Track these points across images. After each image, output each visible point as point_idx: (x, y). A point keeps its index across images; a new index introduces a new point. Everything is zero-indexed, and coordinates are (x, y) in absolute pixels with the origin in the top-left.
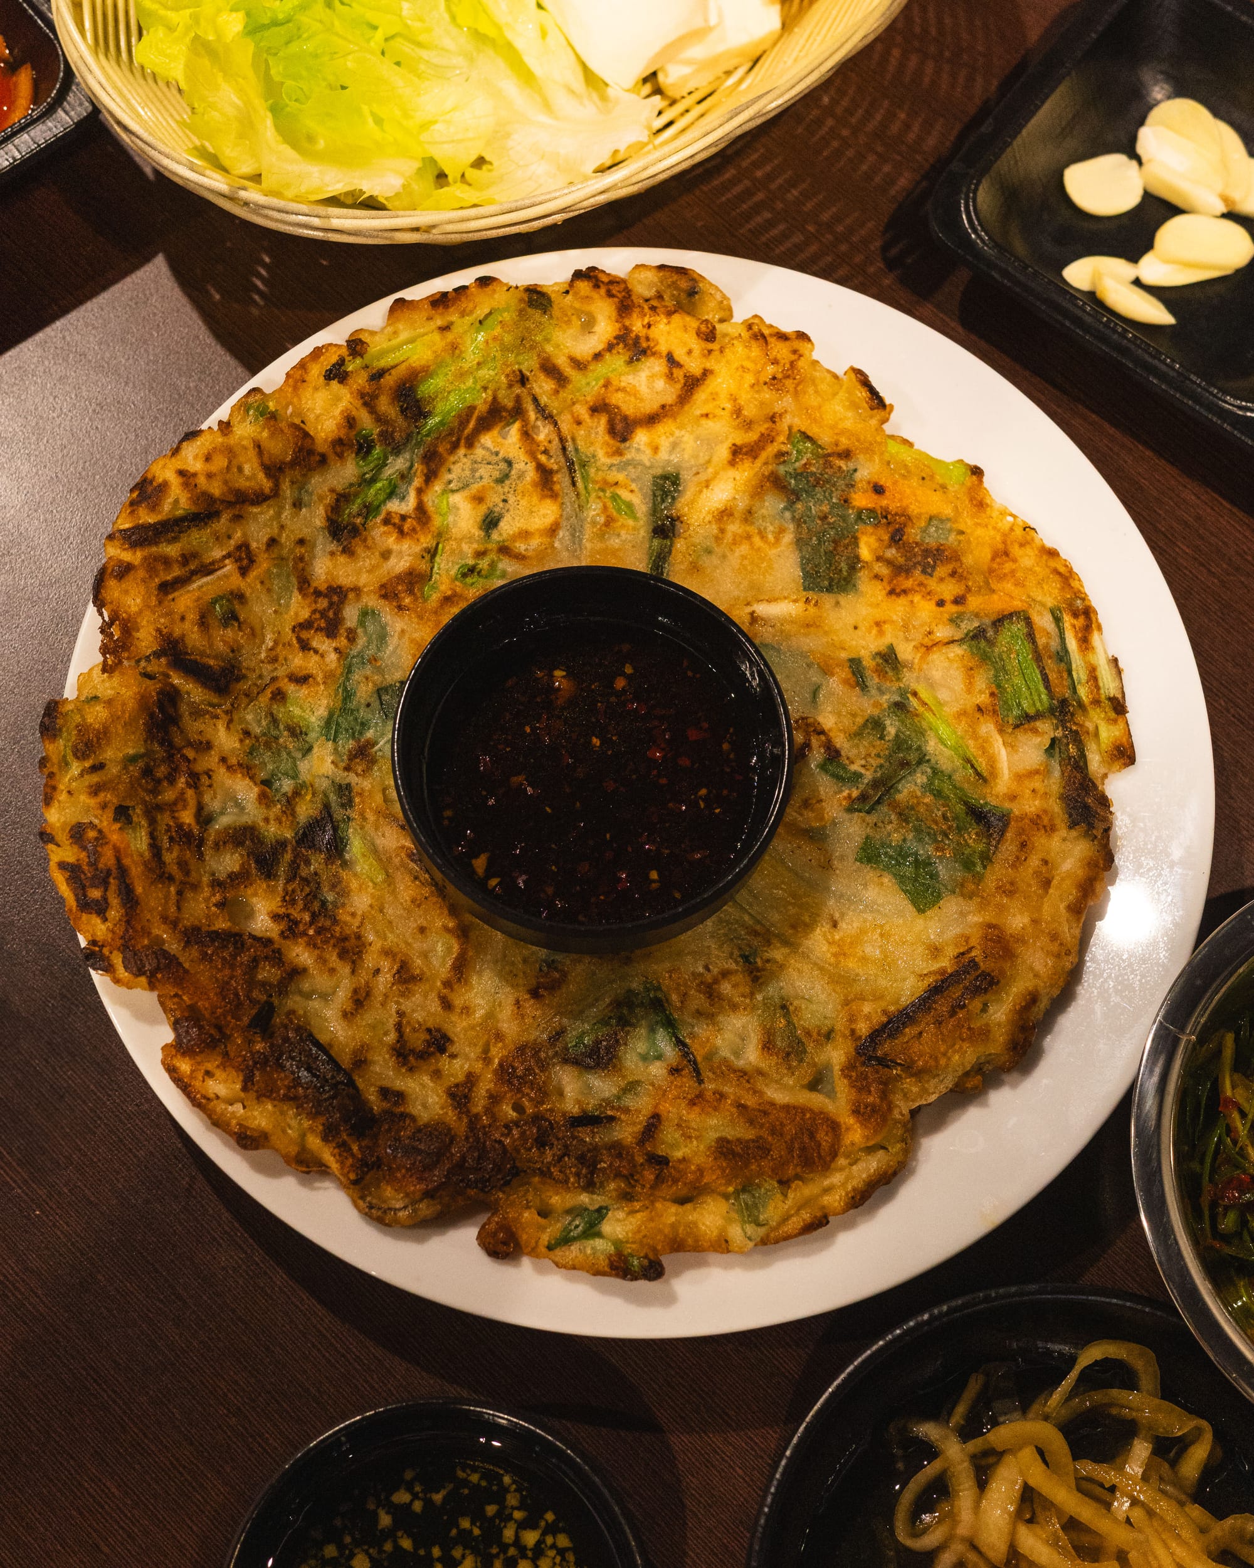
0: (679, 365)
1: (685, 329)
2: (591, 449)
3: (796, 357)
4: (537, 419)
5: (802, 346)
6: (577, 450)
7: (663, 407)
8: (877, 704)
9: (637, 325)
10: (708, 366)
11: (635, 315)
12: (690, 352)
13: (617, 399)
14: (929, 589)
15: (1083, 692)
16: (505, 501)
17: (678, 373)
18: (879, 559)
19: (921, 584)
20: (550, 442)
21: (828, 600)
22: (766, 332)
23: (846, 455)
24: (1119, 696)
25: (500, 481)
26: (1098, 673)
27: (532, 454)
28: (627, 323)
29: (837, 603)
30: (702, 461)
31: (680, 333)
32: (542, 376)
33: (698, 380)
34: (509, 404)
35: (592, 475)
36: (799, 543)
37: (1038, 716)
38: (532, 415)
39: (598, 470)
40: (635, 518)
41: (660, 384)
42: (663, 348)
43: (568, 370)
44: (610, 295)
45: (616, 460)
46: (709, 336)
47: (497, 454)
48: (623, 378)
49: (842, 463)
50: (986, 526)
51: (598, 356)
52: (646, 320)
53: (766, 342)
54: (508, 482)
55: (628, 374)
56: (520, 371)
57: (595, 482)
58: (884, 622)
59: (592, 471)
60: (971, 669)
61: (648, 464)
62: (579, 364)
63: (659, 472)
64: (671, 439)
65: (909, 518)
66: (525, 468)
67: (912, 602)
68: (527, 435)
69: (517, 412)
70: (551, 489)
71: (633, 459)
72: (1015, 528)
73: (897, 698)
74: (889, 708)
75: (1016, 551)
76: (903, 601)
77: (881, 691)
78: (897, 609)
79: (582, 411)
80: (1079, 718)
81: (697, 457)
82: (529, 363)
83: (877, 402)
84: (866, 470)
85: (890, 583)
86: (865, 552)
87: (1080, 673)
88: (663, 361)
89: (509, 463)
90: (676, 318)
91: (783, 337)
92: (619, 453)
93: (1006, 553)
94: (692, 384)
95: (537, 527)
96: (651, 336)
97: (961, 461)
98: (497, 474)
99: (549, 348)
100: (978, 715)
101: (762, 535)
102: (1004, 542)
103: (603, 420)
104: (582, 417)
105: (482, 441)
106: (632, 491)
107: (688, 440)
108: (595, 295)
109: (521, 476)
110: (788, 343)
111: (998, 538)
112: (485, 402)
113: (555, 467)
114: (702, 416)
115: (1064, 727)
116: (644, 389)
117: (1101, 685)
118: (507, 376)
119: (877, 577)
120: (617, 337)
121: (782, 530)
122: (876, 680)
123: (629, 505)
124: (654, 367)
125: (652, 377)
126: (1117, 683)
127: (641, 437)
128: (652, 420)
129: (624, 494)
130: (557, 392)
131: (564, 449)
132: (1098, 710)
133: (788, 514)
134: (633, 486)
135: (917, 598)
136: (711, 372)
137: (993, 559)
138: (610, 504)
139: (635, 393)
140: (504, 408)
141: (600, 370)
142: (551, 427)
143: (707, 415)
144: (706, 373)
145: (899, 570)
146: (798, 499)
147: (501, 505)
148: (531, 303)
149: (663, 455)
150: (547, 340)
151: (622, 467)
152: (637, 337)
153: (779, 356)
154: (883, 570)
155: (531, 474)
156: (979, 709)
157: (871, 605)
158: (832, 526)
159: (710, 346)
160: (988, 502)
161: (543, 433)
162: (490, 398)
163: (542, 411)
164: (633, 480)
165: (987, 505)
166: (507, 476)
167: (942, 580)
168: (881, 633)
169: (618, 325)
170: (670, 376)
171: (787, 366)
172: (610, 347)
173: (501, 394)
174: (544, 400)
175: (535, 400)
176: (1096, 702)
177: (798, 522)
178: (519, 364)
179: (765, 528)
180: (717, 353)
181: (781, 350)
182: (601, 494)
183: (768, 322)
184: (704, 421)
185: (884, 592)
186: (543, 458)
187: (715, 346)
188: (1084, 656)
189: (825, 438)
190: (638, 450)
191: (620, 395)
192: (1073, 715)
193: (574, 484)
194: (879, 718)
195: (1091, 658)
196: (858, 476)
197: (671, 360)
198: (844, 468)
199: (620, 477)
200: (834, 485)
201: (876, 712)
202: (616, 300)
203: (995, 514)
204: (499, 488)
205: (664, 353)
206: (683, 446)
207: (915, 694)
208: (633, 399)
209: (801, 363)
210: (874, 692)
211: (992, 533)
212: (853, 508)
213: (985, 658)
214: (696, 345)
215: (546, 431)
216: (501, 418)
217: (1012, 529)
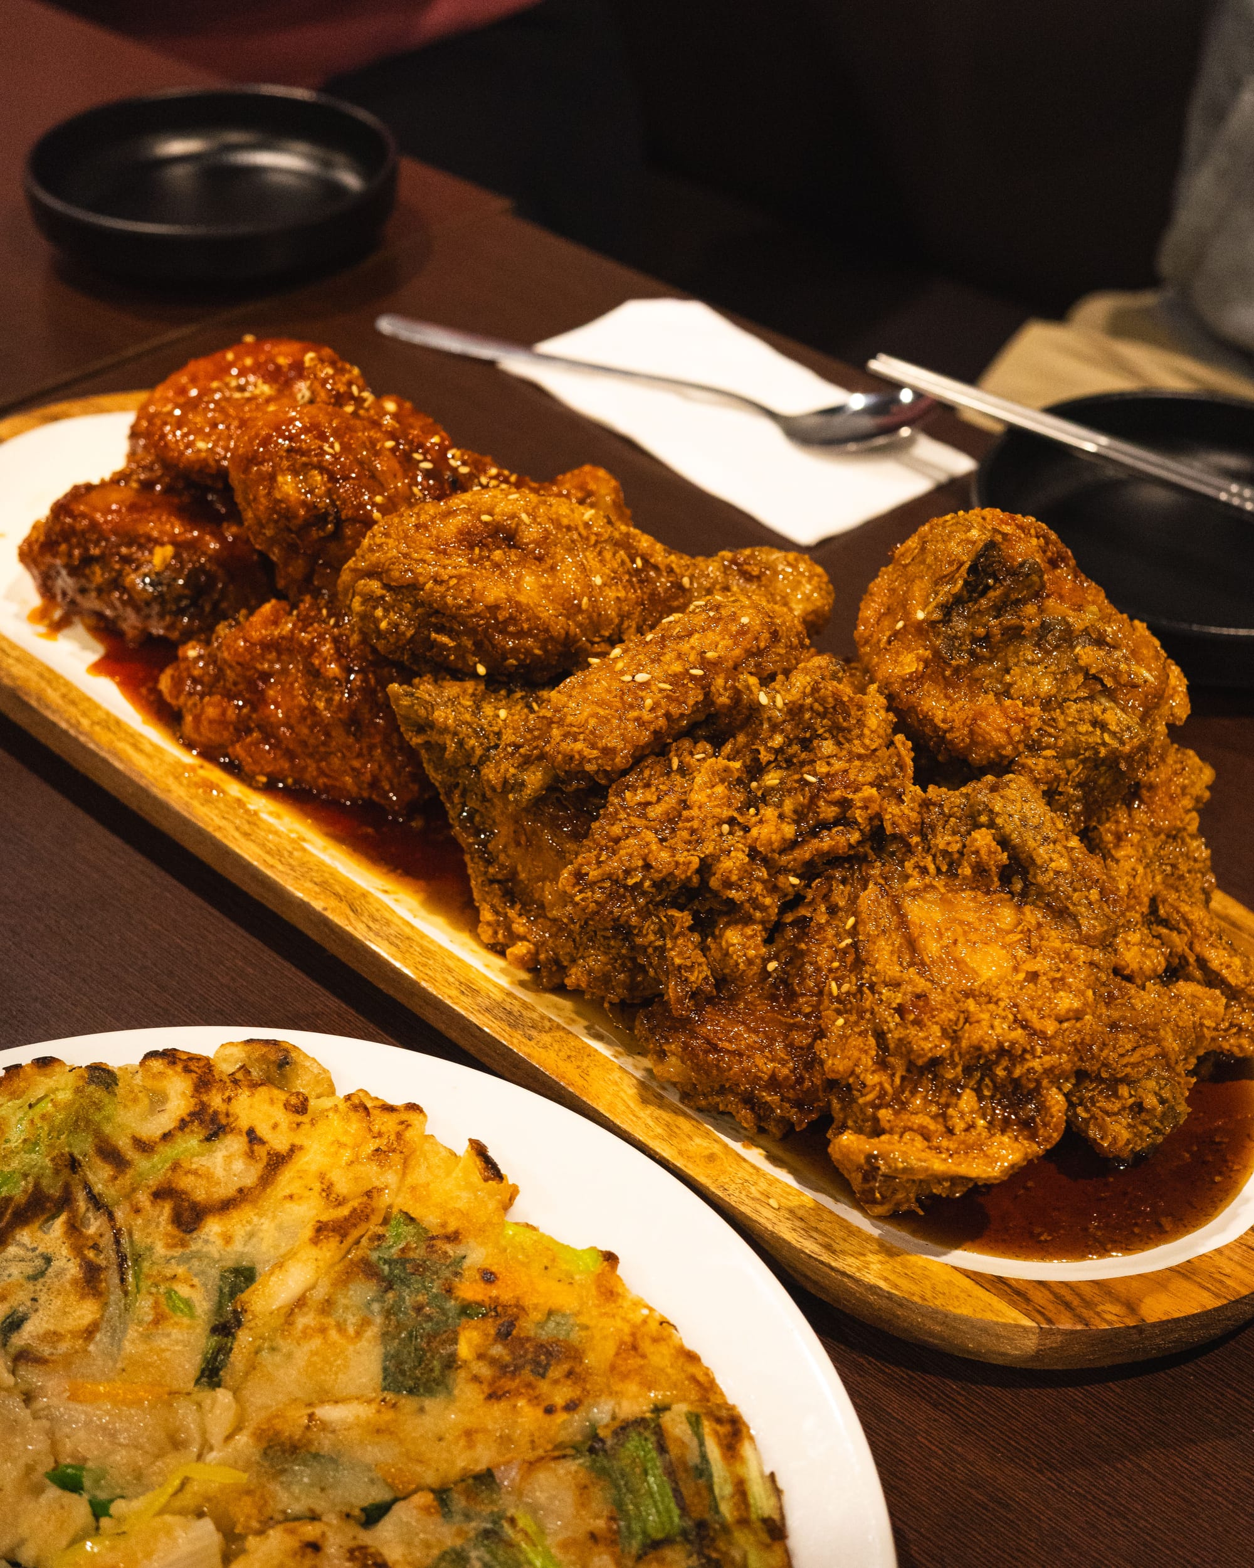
0: (262, 1142)
1: (272, 1102)
2: (149, 1240)
3: (403, 1127)
4: (88, 1210)
5: (412, 1117)
6: (132, 1242)
7: (241, 1190)
8: (460, 1533)
9: (216, 1101)
10: (297, 1142)
11: (214, 1091)
12: (275, 1126)
13: (186, 1182)
14: (537, 1392)
15: (727, 1510)
16: (34, 1300)
17: (261, 1151)
18: (481, 1356)
19: (529, 1385)
20: (101, 1235)
21: (408, 1404)
22: (369, 1105)
23: (454, 1238)
24: (776, 1517)
25: (34, 1278)
26: (747, 1487)
27: (78, 1250)
28: (205, 1098)
29: (422, 1410)
30: (282, 1251)
31: (266, 1107)
32: (98, 1162)
33: (283, 1157)
34: (55, 1192)
35: (145, 1271)
36: (385, 1336)
37: (667, 1541)
38: (82, 1204)
39: (153, 1263)
40: (192, 1316)
41: (239, 1165)
42: (244, 1124)
43: (131, 1154)
44: (187, 1070)
45: (177, 1252)
46: (300, 1107)
47: (34, 1250)
48: (195, 1159)
49: (449, 1248)
50: (614, 1316)
51: (166, 1137)
52: (227, 1094)
53: (368, 1114)
54: (41, 1280)
55: (202, 1155)
56: (71, 1155)
57: (148, 1277)
58: (476, 1431)
59: (146, 1265)
60: (585, 1487)
61: (216, 1256)
62: (144, 1146)
63: (230, 1264)
64: (249, 1228)
65: (523, 1309)
66: (68, 1267)
67: (515, 1406)
68: (74, 1228)
69: (65, 1201)
70: (94, 1288)
71: (198, 1251)
72: (650, 1321)
73: (489, 1526)
74: (477, 1536)
75: (646, 1346)
76: (503, 1404)
77: (468, 1517)
78: (494, 1416)
79: (143, 1198)
80: (721, 1545)
81: (276, 1247)
82: (83, 1146)
83: (492, 1171)
84: (477, 1255)
85: (490, 1385)
86: (464, 1349)
87: (723, 1487)
88: (244, 1139)
89: (48, 1260)
90: (263, 1091)
91: (390, 1109)
92: (183, 1244)
93: (635, 1348)
94: (277, 1162)
95: (69, 1328)
96: (231, 1111)
97: (593, 1249)
98: (30, 1271)
99: (108, 1129)
100: (590, 1544)
101: (341, 1328)
102: (633, 1335)
103: (167, 1209)
104: (141, 1205)
105: (18, 1237)
106: (192, 1286)
107: (267, 1226)
108: (170, 1072)
109: (59, 1274)
110: (394, 1115)
111: (627, 1329)
112: (25, 1191)
113: (104, 1263)
114: (285, 1197)
115: (700, 1554)
116: (219, 1172)
117: (752, 1501)
118: (53, 1160)
119: (476, 1379)
120: (191, 1114)
121: (366, 1322)
122: (463, 1503)
123: (188, 1303)
124: (234, 1144)
125: (229, 1159)
126: (773, 1501)
127: (213, 1227)
128: (226, 1206)
129: (183, 1290)
130: (115, 1178)
131: (117, 1242)
132: (746, 1531)
133: (376, 1307)
134: (196, 1281)
135: (521, 1403)
136: (301, 1148)
137: (617, 1354)
138: (163, 1300)
139: (209, 1177)
140: (49, 1198)
141: (168, 1152)
142: (105, 1218)
143: (291, 1197)
144: (293, 1149)
145: (503, 1369)
146: (391, 1288)
147: (29, 1303)
148: (91, 1080)
149: (238, 1246)
150: (108, 1119)
151: (184, 1260)
152: (216, 1113)
153: (384, 1129)
154: (484, 1370)
155: (73, 1269)
156: (593, 1537)
157: (462, 1411)
158: (429, 1318)
159: (300, 1118)
160: (620, 1291)
161: (95, 1225)
162: (31, 1186)
163: (96, 1201)
164: (196, 1275)
165: (618, 1294)
166: (42, 1273)
167: (556, 1382)
168: (471, 1445)
169: (193, 1101)
170: (251, 1155)
171: (393, 1137)
172: (183, 1125)
173: (44, 1182)
174: (98, 1188)
175: (87, 1186)
176: (744, 1522)
177: (388, 1313)
178: (70, 1146)
179: (345, 1321)
180: (308, 1126)
181: (387, 1124)
182: (154, 1290)
183: (373, 1095)
184: (288, 1205)
185: (482, 1397)
186: (91, 1254)
187: (305, 1119)
188: (729, 1465)
189: (431, 1219)
190: (206, 1242)
191: (191, 1178)
192: (713, 1540)
193: (123, 1280)
194: (463, 1550)
195: (740, 1470)
196: (467, 1263)
197: (252, 1136)
198: (451, 1253)
199: (180, 1270)
200: (436, 1273)
201: (459, 1542)
202: (194, 1075)
203: (626, 1304)
204: (30, 1286)
205: (245, 1128)
206: (261, 1235)
207: (512, 1521)
208: (204, 1182)
209: (409, 1134)
210: (458, 1518)
211: (619, 1323)
212: (456, 1299)
213: (602, 1473)
214: (284, 1118)
215: (98, 1223)
216: (43, 1210)
217: (645, 1322)
